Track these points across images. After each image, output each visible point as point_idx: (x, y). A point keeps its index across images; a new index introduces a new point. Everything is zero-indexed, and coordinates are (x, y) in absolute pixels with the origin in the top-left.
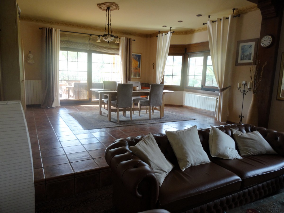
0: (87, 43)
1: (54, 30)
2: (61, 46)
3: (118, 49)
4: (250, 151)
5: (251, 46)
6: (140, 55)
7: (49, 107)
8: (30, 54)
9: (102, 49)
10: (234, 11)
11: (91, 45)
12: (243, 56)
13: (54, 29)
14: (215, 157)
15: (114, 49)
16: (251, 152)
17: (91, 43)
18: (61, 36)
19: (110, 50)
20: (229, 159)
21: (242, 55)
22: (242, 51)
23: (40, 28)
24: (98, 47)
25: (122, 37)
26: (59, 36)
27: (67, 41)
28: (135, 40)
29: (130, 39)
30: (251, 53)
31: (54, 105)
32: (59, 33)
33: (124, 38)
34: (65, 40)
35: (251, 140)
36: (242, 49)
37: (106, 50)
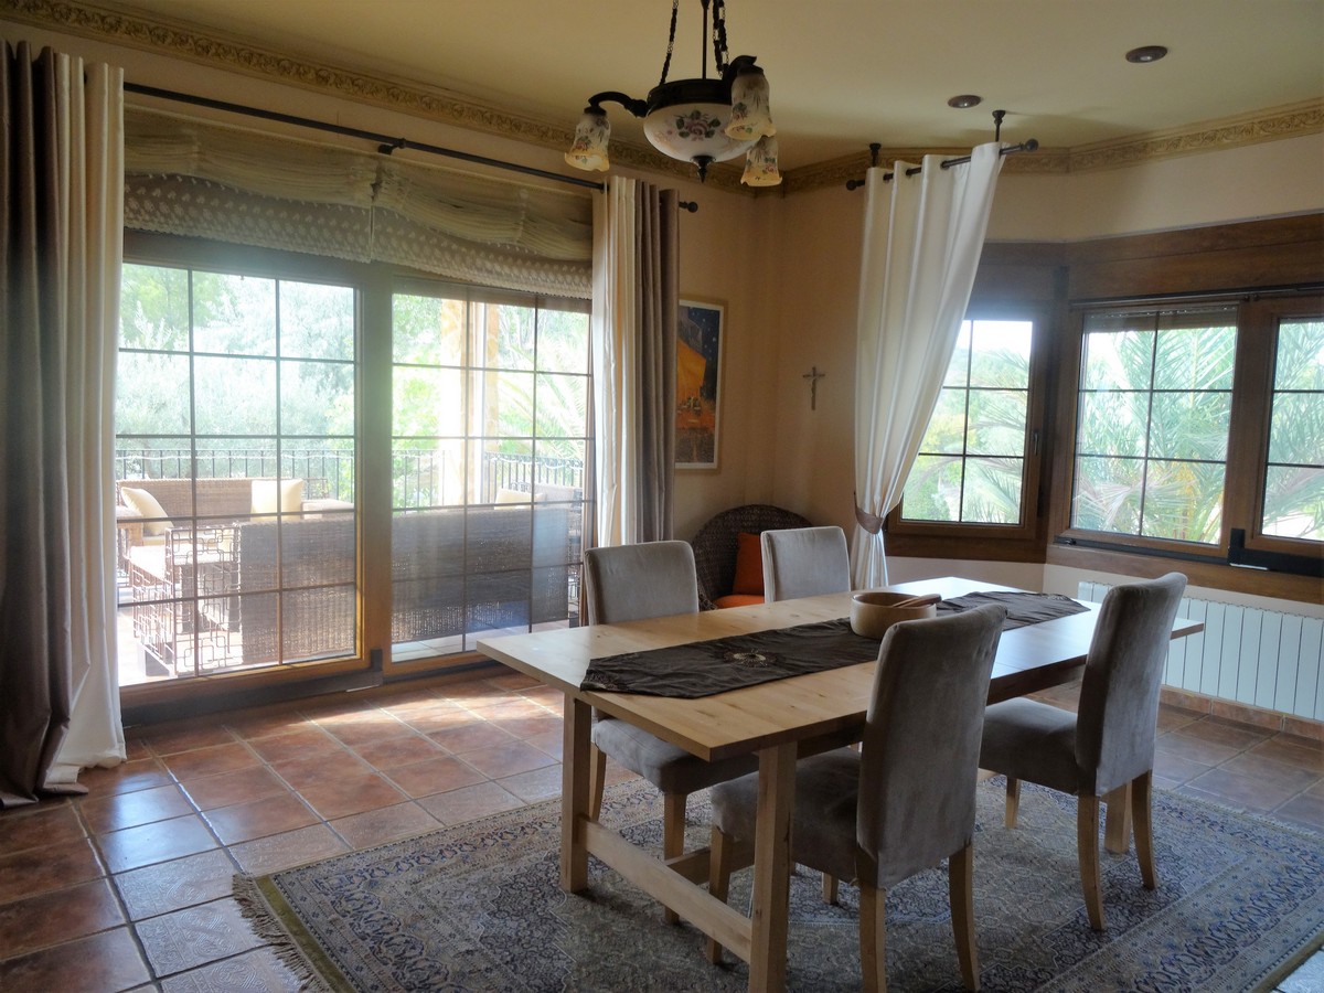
0: (358, 209)
1: (68, 70)
2: (136, 225)
3: (584, 267)
6: (718, 313)
9: (469, 260)
11: (390, 230)
15: (556, 267)
17: (391, 212)
18: (140, 132)
19: (523, 271)
26: (114, 126)
27: (187, 180)
28: (692, 207)
29: (665, 197)
31: (64, 763)
32: (114, 105)
33: (634, 182)
34: (172, 177)
37: (498, 268)
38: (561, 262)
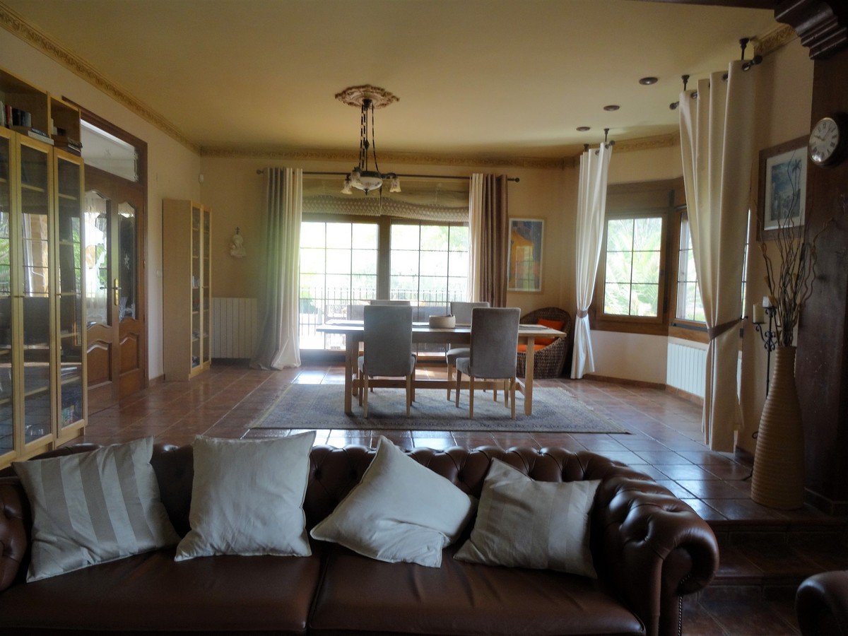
0: (376, 199)
1: (289, 172)
2: (305, 211)
3: (465, 209)
4: (489, 548)
5: (797, 166)
6: (541, 223)
7: (266, 366)
8: (237, 233)
9: (416, 212)
10: (744, 47)
11: (387, 204)
12: (776, 203)
13: (288, 170)
14: (325, 542)
15: (454, 211)
16: (487, 550)
17: (387, 198)
18: (307, 185)
19: (440, 214)
20: (378, 558)
21: (775, 198)
22: (774, 184)
23: (259, 172)
24: (407, 207)
25: (474, 175)
26: (300, 184)
27: (323, 196)
28: (517, 180)
29: (499, 180)
30: (799, 190)
31: (278, 362)
32: (300, 177)
33: (482, 175)
34: (319, 196)
35: (518, 509)
36: (775, 178)
37: (428, 213)
38: (456, 209)
